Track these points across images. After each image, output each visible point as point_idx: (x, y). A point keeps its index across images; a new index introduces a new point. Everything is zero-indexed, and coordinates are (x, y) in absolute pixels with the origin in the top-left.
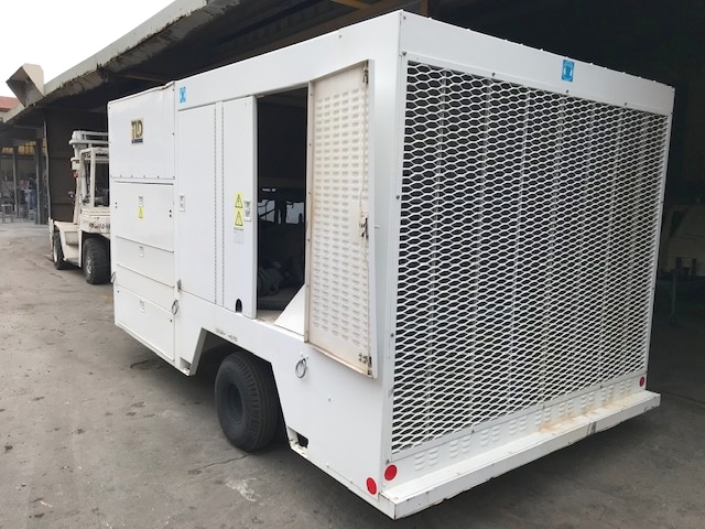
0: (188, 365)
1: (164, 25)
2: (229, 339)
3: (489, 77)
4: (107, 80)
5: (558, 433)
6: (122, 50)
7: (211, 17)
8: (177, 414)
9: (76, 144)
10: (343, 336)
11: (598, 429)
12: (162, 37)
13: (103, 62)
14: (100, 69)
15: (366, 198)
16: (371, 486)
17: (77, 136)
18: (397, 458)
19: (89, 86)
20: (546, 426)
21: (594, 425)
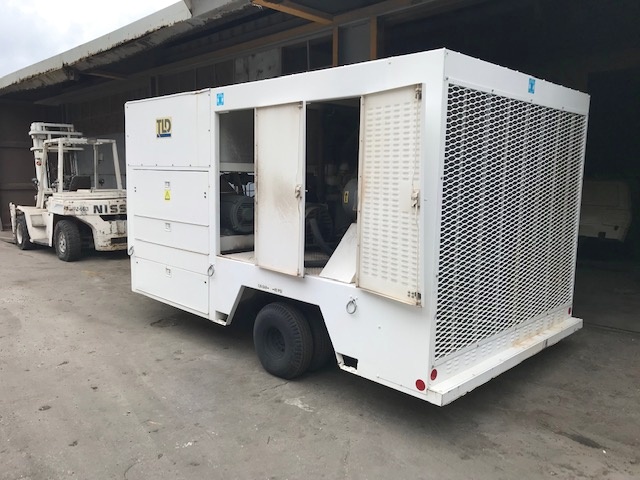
0: (224, 317)
1: (143, 32)
2: (273, 292)
3: (490, 92)
4: (72, 78)
5: (527, 347)
6: (94, 51)
7: (191, 27)
8: (215, 357)
9: (35, 135)
10: (393, 280)
11: (549, 345)
12: (140, 42)
13: (70, 61)
14: (66, 68)
15: (417, 179)
16: (420, 385)
17: (36, 128)
18: (438, 363)
19: (49, 82)
20: (516, 343)
21: (546, 341)
